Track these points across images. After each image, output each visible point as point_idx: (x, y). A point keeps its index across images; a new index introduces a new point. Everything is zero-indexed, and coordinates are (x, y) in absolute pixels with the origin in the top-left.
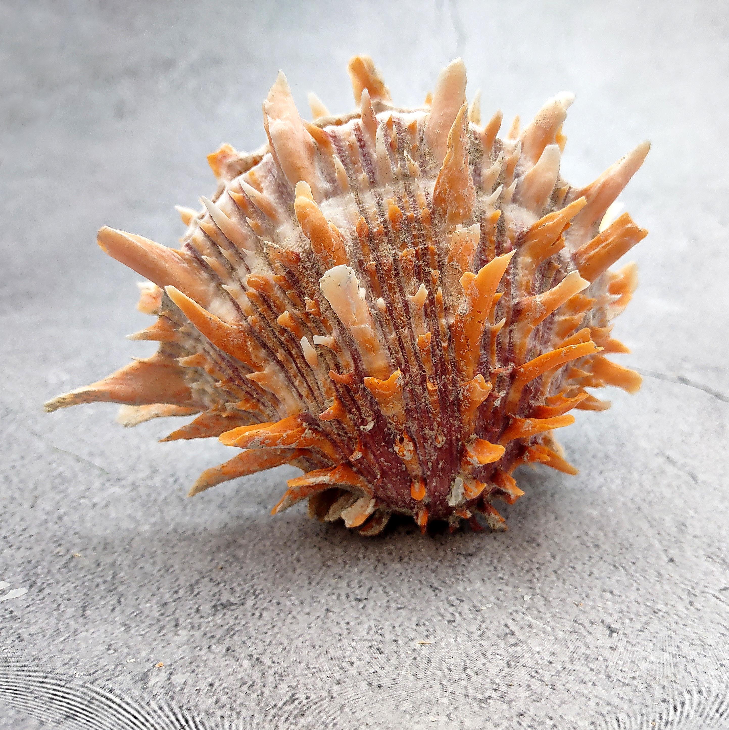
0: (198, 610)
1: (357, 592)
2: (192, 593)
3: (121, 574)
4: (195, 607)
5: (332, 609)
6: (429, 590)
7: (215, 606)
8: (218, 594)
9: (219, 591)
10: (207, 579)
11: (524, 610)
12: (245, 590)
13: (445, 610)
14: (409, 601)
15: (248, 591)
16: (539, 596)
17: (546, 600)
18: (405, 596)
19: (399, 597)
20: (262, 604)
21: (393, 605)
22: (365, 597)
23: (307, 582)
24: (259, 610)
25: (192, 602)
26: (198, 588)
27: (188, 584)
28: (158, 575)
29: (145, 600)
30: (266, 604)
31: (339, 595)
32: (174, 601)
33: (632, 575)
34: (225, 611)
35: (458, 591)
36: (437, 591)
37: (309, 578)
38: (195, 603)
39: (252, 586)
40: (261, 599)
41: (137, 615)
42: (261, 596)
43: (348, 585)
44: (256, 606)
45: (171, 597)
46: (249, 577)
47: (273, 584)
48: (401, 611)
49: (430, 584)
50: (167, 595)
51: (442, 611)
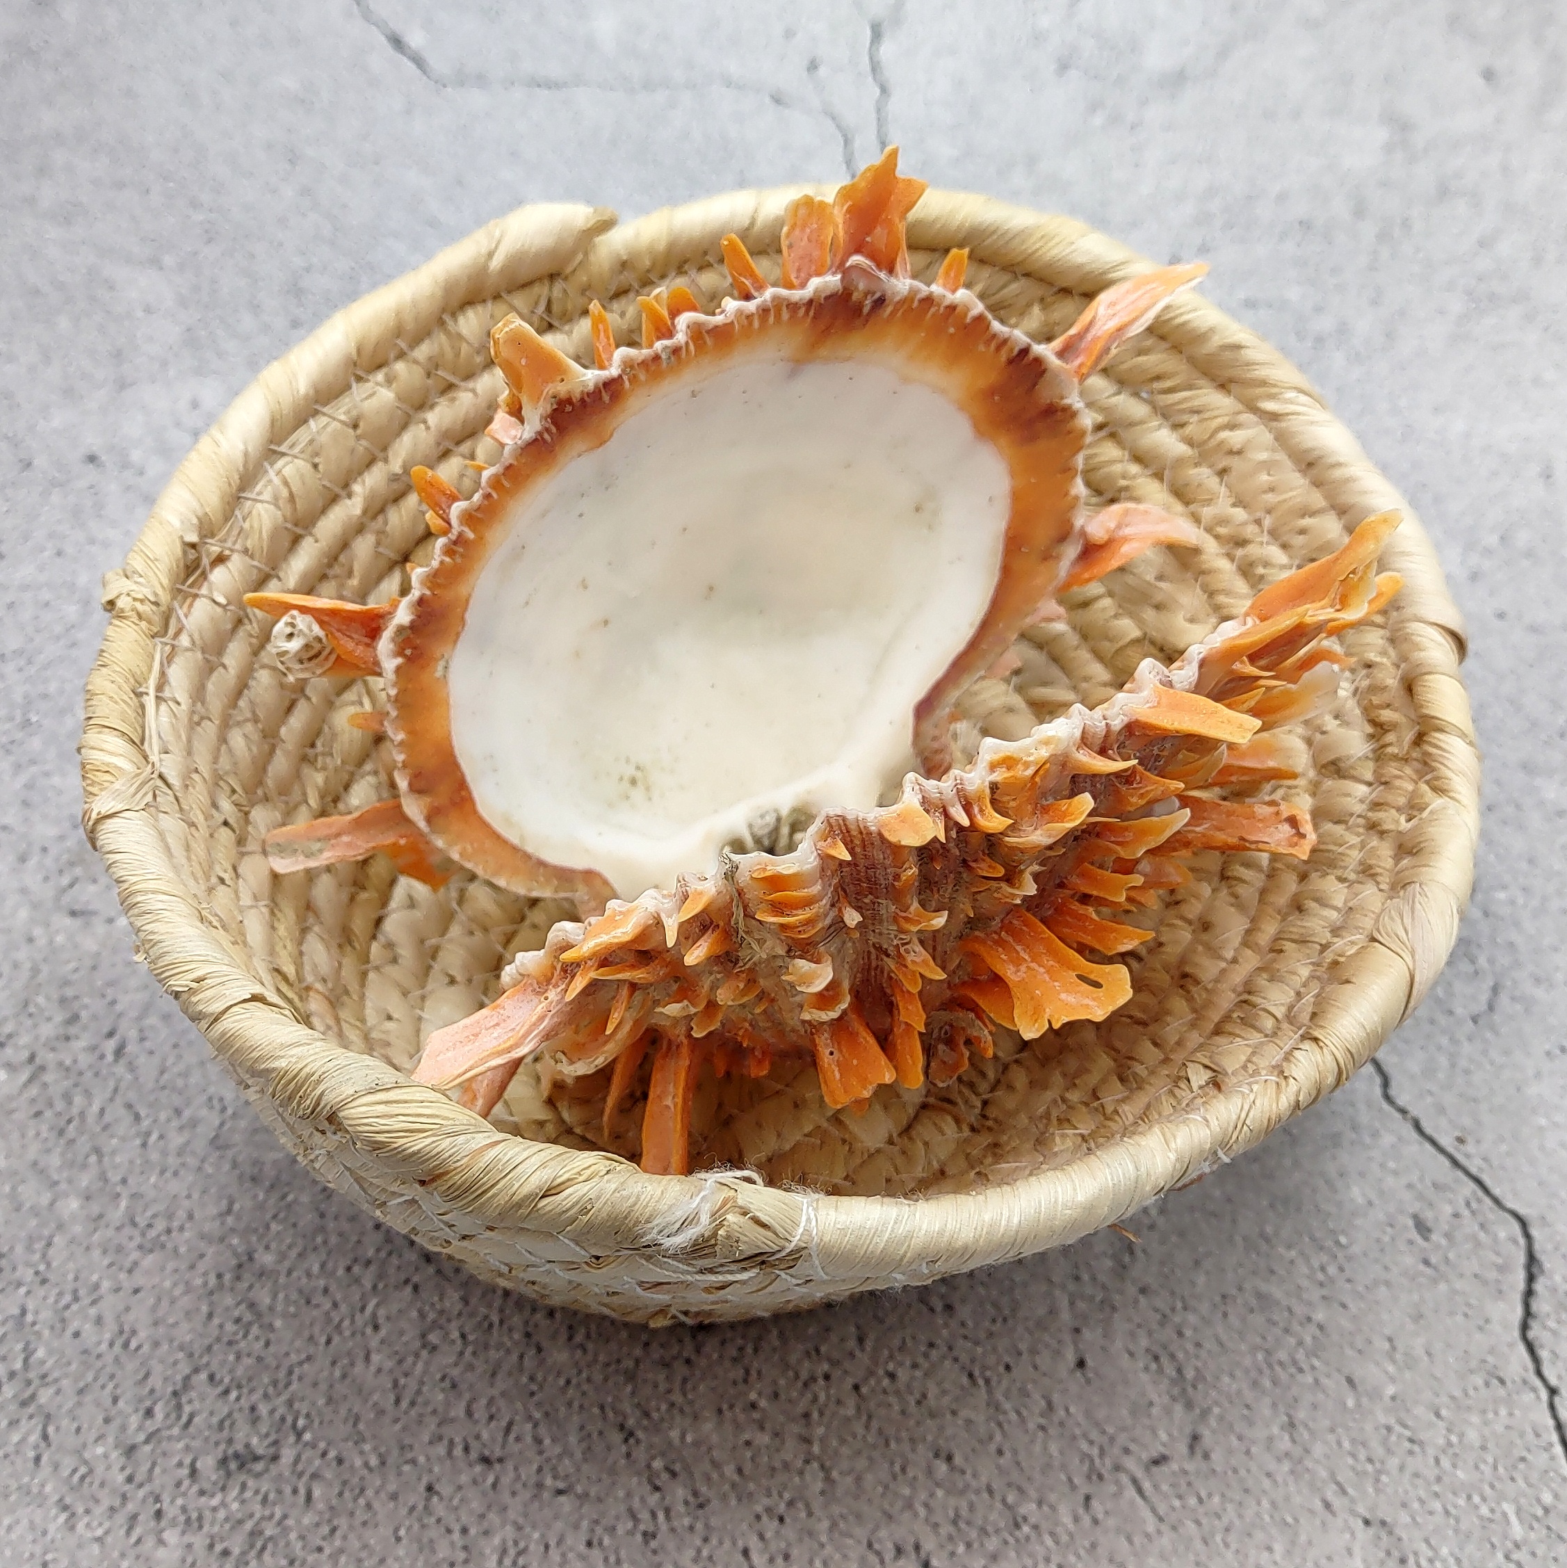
0: (194, 1472)
1: (485, 1435)
2: (179, 1417)
3: (40, 1353)
4: (187, 1461)
5: (437, 1487)
6: (616, 1437)
7: (224, 1462)
8: (227, 1424)
9: (230, 1415)
10: (203, 1376)
11: (782, 1508)
12: (277, 1415)
13: (643, 1500)
14: (578, 1470)
15: (283, 1419)
16: (815, 1465)
17: (828, 1479)
18: (572, 1455)
19: (560, 1457)
20: (310, 1461)
21: (549, 1481)
22: (498, 1452)
23: (392, 1398)
24: (305, 1478)
25: (180, 1445)
26: (190, 1402)
27: (170, 1389)
28: (109, 1359)
29: (93, 1435)
30: (317, 1462)
31: (451, 1443)
32: (147, 1441)
33: (997, 1408)
34: (243, 1477)
35: (670, 1444)
36: (632, 1441)
37: (396, 1384)
38: (187, 1448)
39: (290, 1403)
40: (306, 1444)
41: (83, 1478)
42: (307, 1436)
43: (469, 1413)
44: (300, 1467)
45: (140, 1428)
46: (282, 1374)
47: (330, 1401)
48: (562, 1499)
49: (620, 1419)
50: (134, 1421)
51: (636, 1503)
